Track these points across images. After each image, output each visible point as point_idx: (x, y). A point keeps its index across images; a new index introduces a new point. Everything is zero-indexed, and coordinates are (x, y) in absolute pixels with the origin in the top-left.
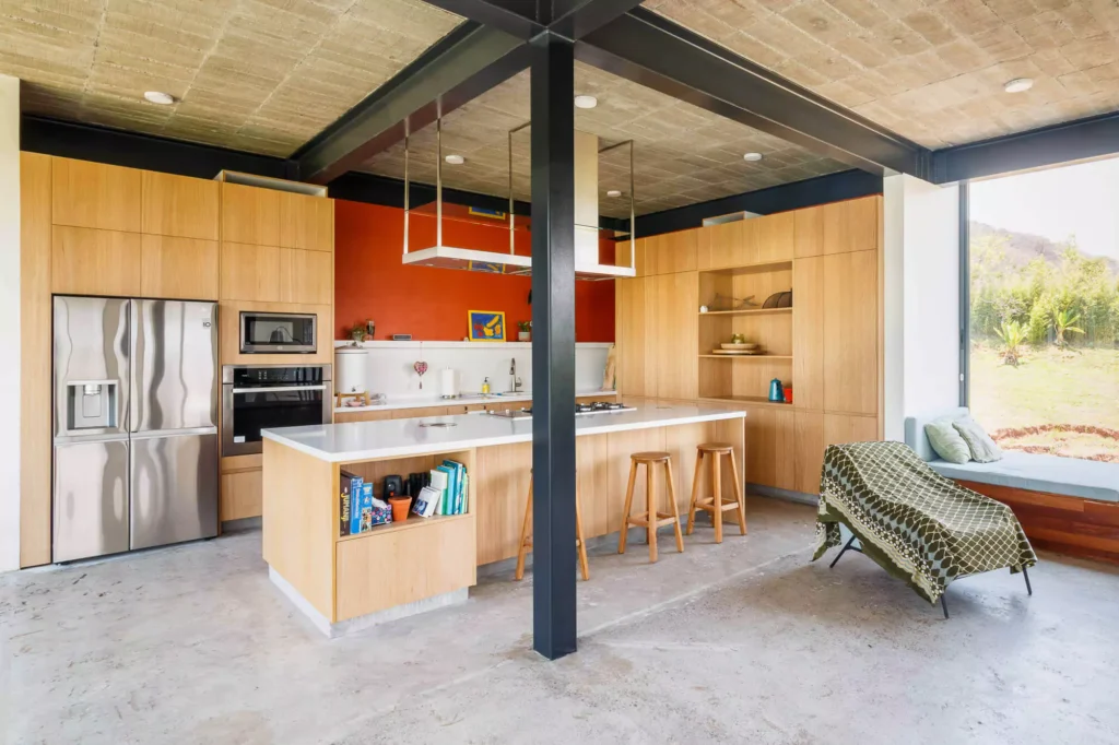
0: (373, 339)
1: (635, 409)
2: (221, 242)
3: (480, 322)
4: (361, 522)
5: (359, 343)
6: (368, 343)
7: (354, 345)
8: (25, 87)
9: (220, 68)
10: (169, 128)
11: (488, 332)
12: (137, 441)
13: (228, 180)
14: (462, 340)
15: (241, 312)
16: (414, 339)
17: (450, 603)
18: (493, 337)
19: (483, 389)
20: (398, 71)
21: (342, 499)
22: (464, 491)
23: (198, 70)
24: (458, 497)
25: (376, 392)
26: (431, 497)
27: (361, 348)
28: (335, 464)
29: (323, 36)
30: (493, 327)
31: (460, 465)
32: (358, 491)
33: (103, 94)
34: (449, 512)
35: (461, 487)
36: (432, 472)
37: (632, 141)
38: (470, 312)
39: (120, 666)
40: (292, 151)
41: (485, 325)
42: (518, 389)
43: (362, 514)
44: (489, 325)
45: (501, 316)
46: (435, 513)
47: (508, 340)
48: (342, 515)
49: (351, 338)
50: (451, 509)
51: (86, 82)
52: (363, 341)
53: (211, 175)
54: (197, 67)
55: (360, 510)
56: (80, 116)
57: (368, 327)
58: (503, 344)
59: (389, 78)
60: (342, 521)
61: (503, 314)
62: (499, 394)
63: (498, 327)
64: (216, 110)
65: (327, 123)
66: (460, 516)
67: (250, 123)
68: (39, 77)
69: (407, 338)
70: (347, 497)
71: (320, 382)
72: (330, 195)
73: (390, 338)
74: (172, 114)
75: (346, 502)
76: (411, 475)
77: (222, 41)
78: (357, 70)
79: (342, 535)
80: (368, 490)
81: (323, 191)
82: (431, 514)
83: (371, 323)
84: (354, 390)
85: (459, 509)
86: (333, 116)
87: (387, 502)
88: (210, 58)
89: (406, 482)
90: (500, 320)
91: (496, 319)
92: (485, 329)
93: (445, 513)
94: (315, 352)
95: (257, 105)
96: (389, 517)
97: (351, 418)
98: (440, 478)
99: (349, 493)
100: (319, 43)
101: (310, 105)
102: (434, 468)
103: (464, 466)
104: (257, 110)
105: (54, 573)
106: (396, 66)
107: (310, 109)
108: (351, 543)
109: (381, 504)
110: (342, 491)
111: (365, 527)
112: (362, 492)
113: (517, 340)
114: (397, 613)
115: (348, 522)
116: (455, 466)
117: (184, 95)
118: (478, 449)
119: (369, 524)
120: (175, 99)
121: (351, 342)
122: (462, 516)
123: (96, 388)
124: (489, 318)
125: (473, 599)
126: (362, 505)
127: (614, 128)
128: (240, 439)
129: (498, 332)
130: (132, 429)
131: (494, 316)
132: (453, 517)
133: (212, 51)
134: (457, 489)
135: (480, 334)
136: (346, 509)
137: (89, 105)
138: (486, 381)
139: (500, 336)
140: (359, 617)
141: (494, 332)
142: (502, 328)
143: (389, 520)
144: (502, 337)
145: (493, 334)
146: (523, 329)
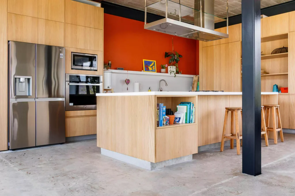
0: (111, 69)
2: (65, 23)
3: (148, 64)
11: (150, 69)
12: (38, 102)
14: (141, 71)
15: (72, 52)
16: (125, 70)
18: (152, 71)
21: (157, 112)
22: (193, 114)
24: (191, 116)
28: (155, 96)
30: (152, 67)
31: (192, 103)
38: (144, 60)
43: (163, 119)
44: (151, 66)
45: (154, 62)
46: (183, 122)
47: (157, 72)
48: (157, 118)
50: (188, 121)
57: (109, 64)
58: (155, 73)
61: (155, 61)
63: (154, 66)
66: (192, 124)
69: (122, 69)
71: (99, 83)
72: (102, 6)
79: (157, 126)
83: (110, 62)
85: (192, 121)
87: (168, 116)
90: (154, 64)
91: (153, 64)
92: (149, 67)
93: (186, 123)
99: (159, 109)
111: (164, 124)
112: (163, 109)
113: (160, 72)
116: (189, 104)
123: (24, 79)
124: (151, 63)
125: (194, 160)
126: (163, 115)
128: (71, 104)
129: (154, 68)
130: (37, 97)
131: (152, 62)
132: (189, 124)
134: (191, 112)
135: (147, 69)
138: (150, 89)
139: (154, 70)
140: (159, 162)
141: (152, 69)
142: (155, 67)
143: (168, 123)
144: (155, 71)
145: (152, 70)
146: (163, 68)
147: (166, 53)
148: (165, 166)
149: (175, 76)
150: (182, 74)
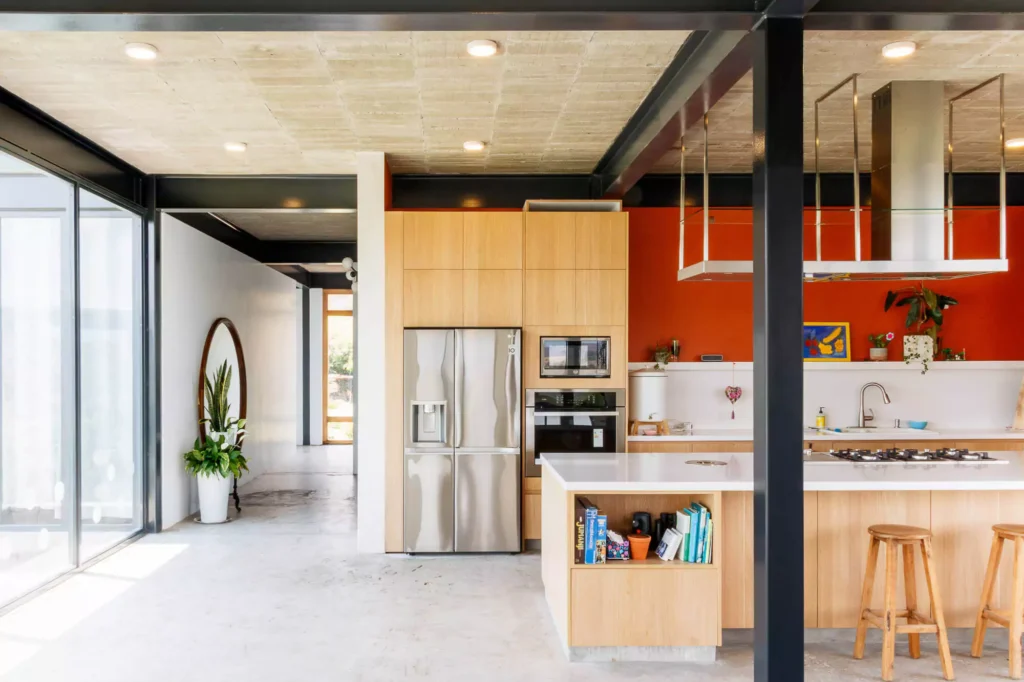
0: (678, 361)
1: (1007, 462)
2: (525, 271)
3: (814, 337)
4: (595, 553)
5: (661, 365)
6: (672, 365)
7: (656, 367)
8: (388, 157)
9: (510, 112)
10: (489, 167)
11: (824, 349)
12: (460, 456)
13: (532, 209)
15: (541, 337)
16: (727, 359)
17: (695, 660)
18: (832, 356)
19: (817, 422)
20: (661, 75)
21: (576, 529)
22: (708, 539)
23: (494, 118)
24: (700, 544)
25: (680, 420)
26: (672, 540)
27: (663, 370)
28: (569, 492)
29: (580, 66)
30: (832, 343)
31: (704, 510)
32: (592, 522)
33: (437, 151)
34: (691, 559)
35: (704, 533)
36: (679, 514)
37: (1002, 76)
39: (418, 639)
40: (593, 166)
41: (821, 341)
42: (868, 423)
43: (595, 545)
44: (827, 340)
45: (843, 328)
46: (677, 557)
47: (853, 359)
48: (576, 543)
49: (654, 360)
50: (692, 557)
51: (424, 144)
52: (666, 363)
53: (519, 207)
54: (491, 115)
55: (594, 541)
56: (427, 170)
57: (672, 347)
58: (847, 365)
59: (655, 83)
60: (576, 549)
61: (847, 325)
62: (838, 430)
63: (840, 342)
64: (518, 146)
65: (615, 135)
66: (702, 566)
67: (548, 149)
68: (397, 149)
69: (717, 359)
70: (582, 526)
71: (613, 408)
72: (625, 207)
73: (698, 359)
74: (488, 156)
75: (581, 531)
76: (661, 515)
77: (503, 92)
78: (623, 84)
79: (576, 563)
80: (602, 522)
81: (617, 204)
82: (672, 558)
83: (675, 343)
84: (651, 418)
85: (702, 557)
86: (618, 127)
87: (625, 538)
88: (500, 106)
89: (656, 521)
90: (843, 332)
91: (836, 332)
92: (821, 346)
93: (687, 560)
94: (608, 377)
95: (549, 133)
96: (627, 553)
97: (649, 448)
98: (684, 521)
99: (583, 522)
100: (578, 72)
101: (592, 124)
102: (681, 510)
103: (708, 510)
104: (550, 138)
105: (404, 560)
106: (657, 71)
107: (594, 127)
108: (585, 571)
109: (617, 538)
110: (577, 520)
111: (599, 559)
112: (596, 523)
113: (867, 359)
114: (634, 654)
115: (583, 551)
116: (699, 510)
117: (490, 138)
118: (725, 494)
119: (603, 556)
120: (485, 144)
121: (654, 364)
122: (706, 565)
123: (431, 407)
124: (827, 331)
125: (720, 663)
126: (596, 536)
127: (963, 66)
129: (840, 349)
130: (457, 445)
131: (834, 328)
132: (695, 565)
133: (498, 101)
134: (700, 535)
135: (814, 353)
136: (580, 538)
137: (432, 161)
138: (821, 412)
139: (842, 354)
140: (596, 648)
141: (834, 348)
142: (845, 343)
143: (625, 557)
144: (845, 356)
145: (831, 352)
146: (876, 344)
147: (890, 293)
148: (613, 660)
149: (923, 368)
150: (968, 359)
